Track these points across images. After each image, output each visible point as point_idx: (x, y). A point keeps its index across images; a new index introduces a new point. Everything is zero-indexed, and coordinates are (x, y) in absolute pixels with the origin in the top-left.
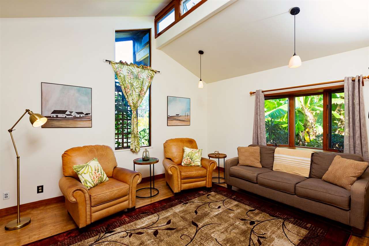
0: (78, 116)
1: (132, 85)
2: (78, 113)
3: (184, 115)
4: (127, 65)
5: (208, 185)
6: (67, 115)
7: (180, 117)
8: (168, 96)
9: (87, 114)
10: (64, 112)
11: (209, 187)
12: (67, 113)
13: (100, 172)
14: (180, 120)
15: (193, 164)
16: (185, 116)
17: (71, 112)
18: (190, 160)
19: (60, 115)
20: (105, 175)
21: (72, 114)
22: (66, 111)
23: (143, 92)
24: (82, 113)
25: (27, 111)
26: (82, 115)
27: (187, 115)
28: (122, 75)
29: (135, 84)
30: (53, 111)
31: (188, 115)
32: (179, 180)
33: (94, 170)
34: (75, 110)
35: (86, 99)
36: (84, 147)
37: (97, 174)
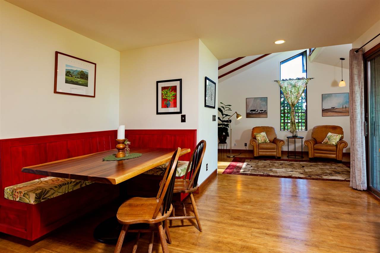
0: (261, 112)
1: (291, 92)
2: (261, 111)
3: (341, 107)
4: (287, 80)
5: (338, 158)
6: (256, 112)
7: (336, 109)
8: (322, 95)
9: (265, 111)
10: (254, 110)
11: (339, 160)
12: (256, 111)
13: (265, 138)
14: (336, 112)
15: (330, 143)
16: (343, 108)
17: (258, 110)
18: (328, 140)
19: (253, 112)
20: (268, 140)
21: (258, 111)
22: (255, 110)
23: (299, 95)
24: (262, 111)
25: (236, 112)
26: (262, 112)
27: (344, 107)
28: (284, 87)
29: (293, 91)
30: (250, 110)
31: (347, 107)
32: (313, 150)
33: (262, 136)
34: (259, 109)
35: (264, 103)
36: (261, 127)
37: (264, 138)
